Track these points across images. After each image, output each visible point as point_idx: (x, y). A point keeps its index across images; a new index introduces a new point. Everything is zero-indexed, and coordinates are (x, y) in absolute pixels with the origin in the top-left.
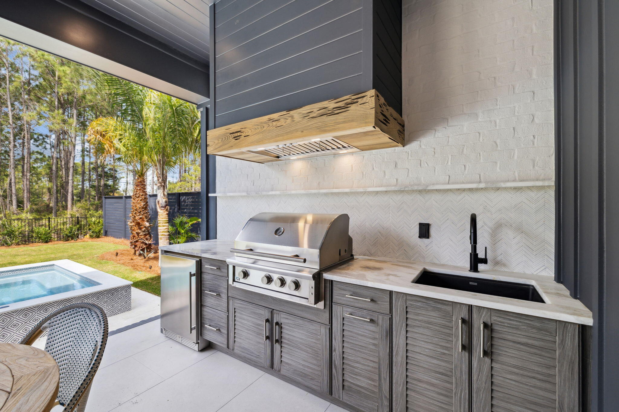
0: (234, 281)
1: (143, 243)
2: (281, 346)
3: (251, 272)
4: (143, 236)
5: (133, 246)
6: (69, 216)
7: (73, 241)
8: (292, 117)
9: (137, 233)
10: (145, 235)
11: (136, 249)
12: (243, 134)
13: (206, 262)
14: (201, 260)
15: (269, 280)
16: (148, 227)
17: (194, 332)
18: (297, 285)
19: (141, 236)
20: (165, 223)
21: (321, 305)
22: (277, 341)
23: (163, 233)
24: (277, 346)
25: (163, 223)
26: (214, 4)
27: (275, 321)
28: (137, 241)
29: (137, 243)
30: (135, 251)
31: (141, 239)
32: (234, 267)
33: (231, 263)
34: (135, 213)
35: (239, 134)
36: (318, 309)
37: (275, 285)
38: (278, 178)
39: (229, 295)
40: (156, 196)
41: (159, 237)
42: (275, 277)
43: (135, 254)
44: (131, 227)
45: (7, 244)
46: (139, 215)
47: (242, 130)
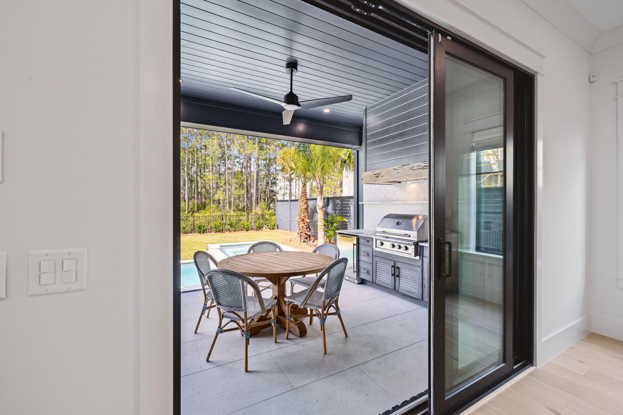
0: (376, 247)
1: (305, 234)
2: (399, 279)
3: (384, 242)
4: (305, 229)
5: (300, 236)
6: (254, 214)
7: (260, 231)
8: (405, 169)
9: (302, 226)
10: (307, 228)
11: (302, 237)
12: (381, 175)
13: (361, 239)
14: (358, 237)
15: (393, 246)
16: (308, 223)
17: (355, 273)
18: (407, 249)
19: (304, 228)
20: (322, 220)
21: (418, 258)
22: (397, 276)
23: (321, 227)
24: (397, 278)
25: (321, 220)
26: (366, 108)
27: (396, 266)
28: (302, 232)
29: (302, 234)
30: (301, 239)
31: (304, 231)
32: (376, 240)
33: (375, 238)
34: (301, 212)
35: (378, 175)
36: (416, 260)
37: (396, 249)
38: (400, 194)
39: (373, 254)
40: (316, 199)
41: (318, 229)
42: (396, 244)
43: (301, 241)
44: (299, 222)
45: (229, 230)
46: (303, 214)
47: (380, 173)
